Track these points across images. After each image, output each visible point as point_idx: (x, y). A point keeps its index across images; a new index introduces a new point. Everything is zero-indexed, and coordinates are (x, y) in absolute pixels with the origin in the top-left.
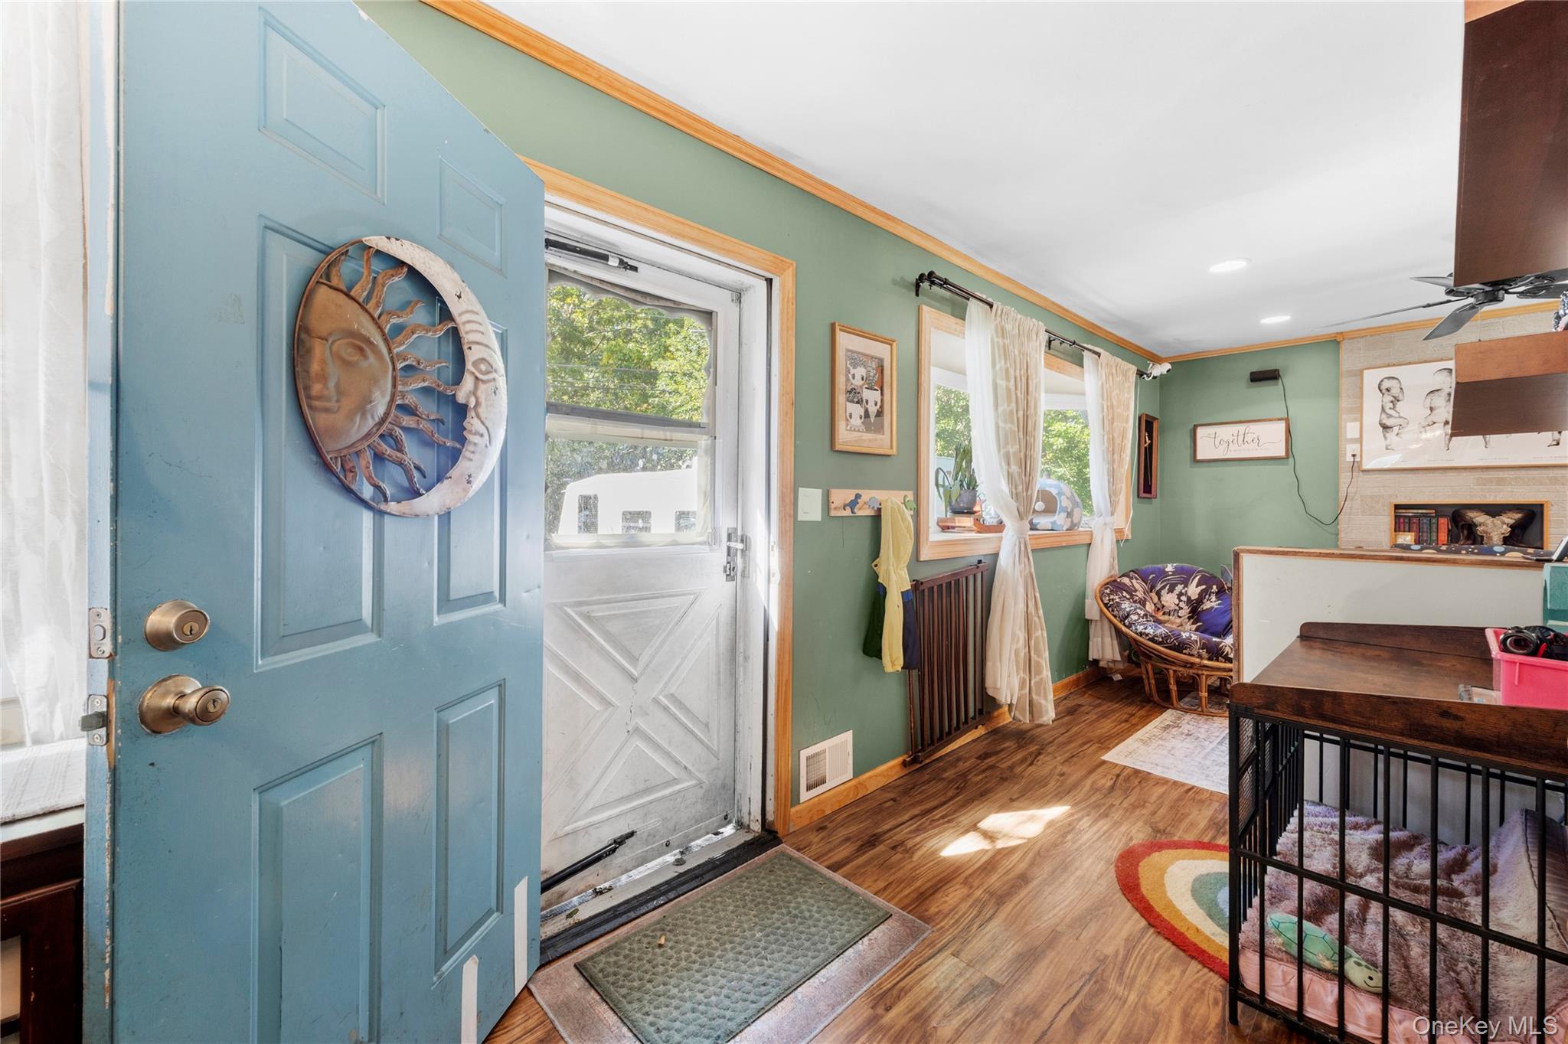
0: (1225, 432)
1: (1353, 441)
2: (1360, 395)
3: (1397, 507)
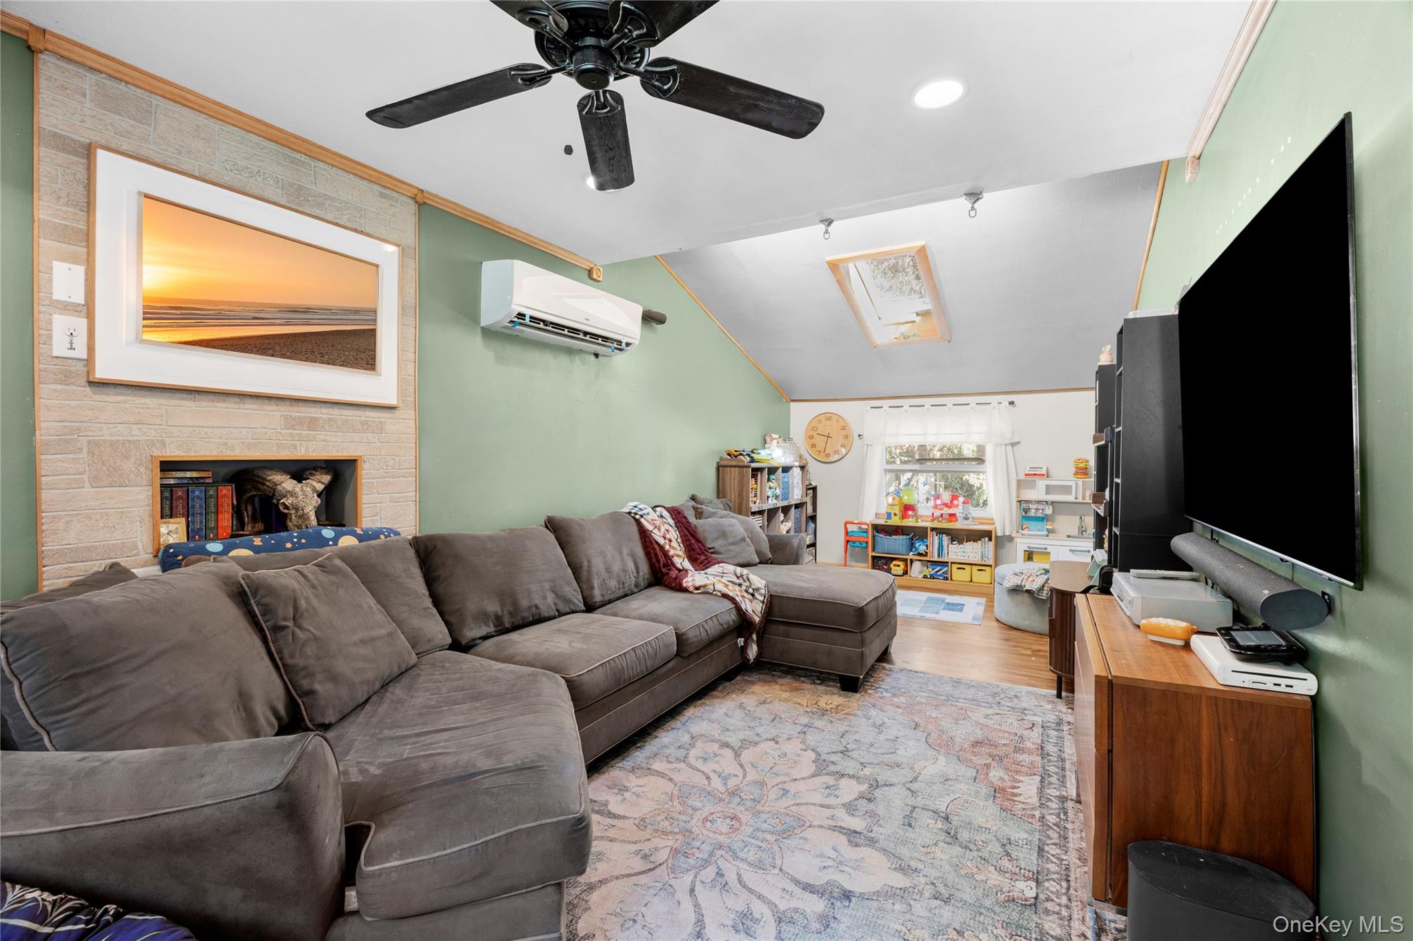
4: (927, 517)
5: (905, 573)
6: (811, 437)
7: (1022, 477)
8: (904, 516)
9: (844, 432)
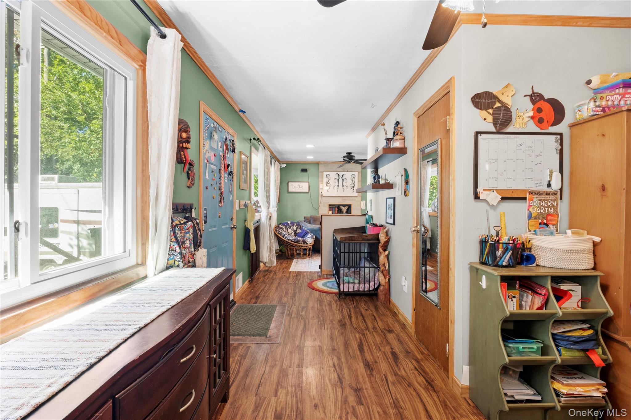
0: (296, 184)
1: (321, 189)
2: (323, 178)
3: (329, 205)
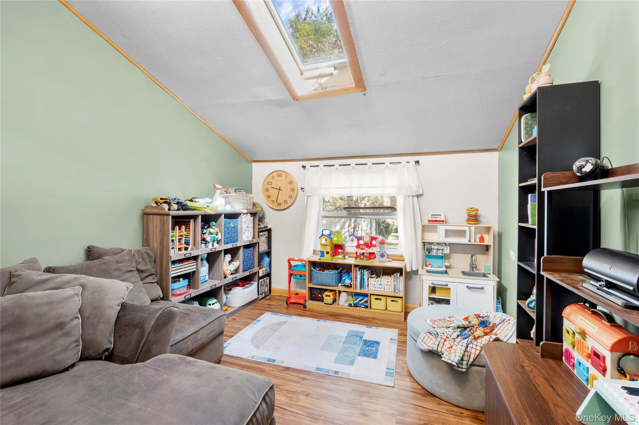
4: (353, 253)
5: (334, 301)
6: (267, 190)
7: (426, 223)
8: (335, 254)
9: (291, 186)
